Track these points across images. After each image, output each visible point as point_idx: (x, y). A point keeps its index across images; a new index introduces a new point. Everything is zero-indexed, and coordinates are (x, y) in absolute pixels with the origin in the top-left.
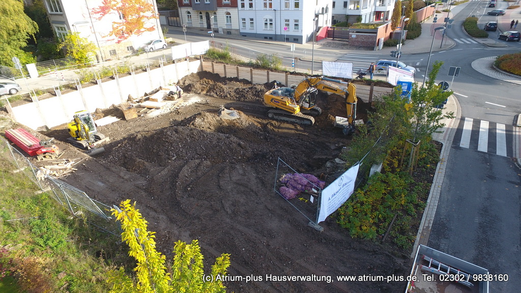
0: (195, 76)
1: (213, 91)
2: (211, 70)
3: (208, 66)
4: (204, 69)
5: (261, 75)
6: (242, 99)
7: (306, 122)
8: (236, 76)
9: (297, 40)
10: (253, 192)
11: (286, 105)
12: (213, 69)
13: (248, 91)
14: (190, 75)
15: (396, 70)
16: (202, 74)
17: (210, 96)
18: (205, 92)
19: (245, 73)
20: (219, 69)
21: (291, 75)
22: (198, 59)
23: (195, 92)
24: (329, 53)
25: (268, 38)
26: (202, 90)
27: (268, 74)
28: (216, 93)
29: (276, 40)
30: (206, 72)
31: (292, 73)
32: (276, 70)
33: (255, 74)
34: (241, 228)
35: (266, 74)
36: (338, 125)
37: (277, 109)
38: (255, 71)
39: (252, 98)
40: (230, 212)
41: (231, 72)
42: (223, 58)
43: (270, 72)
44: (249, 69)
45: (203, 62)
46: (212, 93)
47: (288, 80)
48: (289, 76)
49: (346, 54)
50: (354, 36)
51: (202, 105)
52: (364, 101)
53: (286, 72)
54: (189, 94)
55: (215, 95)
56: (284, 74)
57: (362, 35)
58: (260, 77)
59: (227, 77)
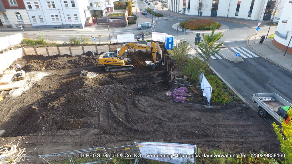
0: (21, 59)
1: (51, 66)
2: (34, 54)
3: (30, 51)
4: (27, 54)
5: (78, 49)
6: (78, 66)
7: (130, 68)
8: (57, 53)
9: (78, 26)
10: (162, 106)
11: (116, 62)
12: (36, 53)
13: (79, 60)
14: (17, 60)
15: (156, 34)
16: (27, 58)
17: (51, 70)
18: (44, 68)
19: (65, 51)
20: (41, 51)
21: (99, 46)
22: (20, 47)
23: (35, 70)
24: (104, 31)
25: (57, 27)
26: (41, 68)
27: (83, 48)
28: (55, 67)
29: (64, 28)
30: (29, 55)
31: (99, 45)
32: (87, 45)
33: (73, 50)
34: (182, 124)
35: (81, 48)
36: (149, 65)
37: (110, 65)
38: (72, 48)
39: (84, 64)
40: (167, 120)
41: (53, 52)
42: (40, 44)
43: (84, 47)
44: (68, 47)
45: (25, 49)
46: (51, 68)
47: (98, 49)
48: (98, 47)
49: (114, 31)
50: (111, 21)
51: (52, 77)
52: (144, 52)
53: (95, 45)
54: (31, 73)
55: (55, 68)
56: (95, 46)
57: (116, 20)
58: (77, 51)
59: (50, 55)
